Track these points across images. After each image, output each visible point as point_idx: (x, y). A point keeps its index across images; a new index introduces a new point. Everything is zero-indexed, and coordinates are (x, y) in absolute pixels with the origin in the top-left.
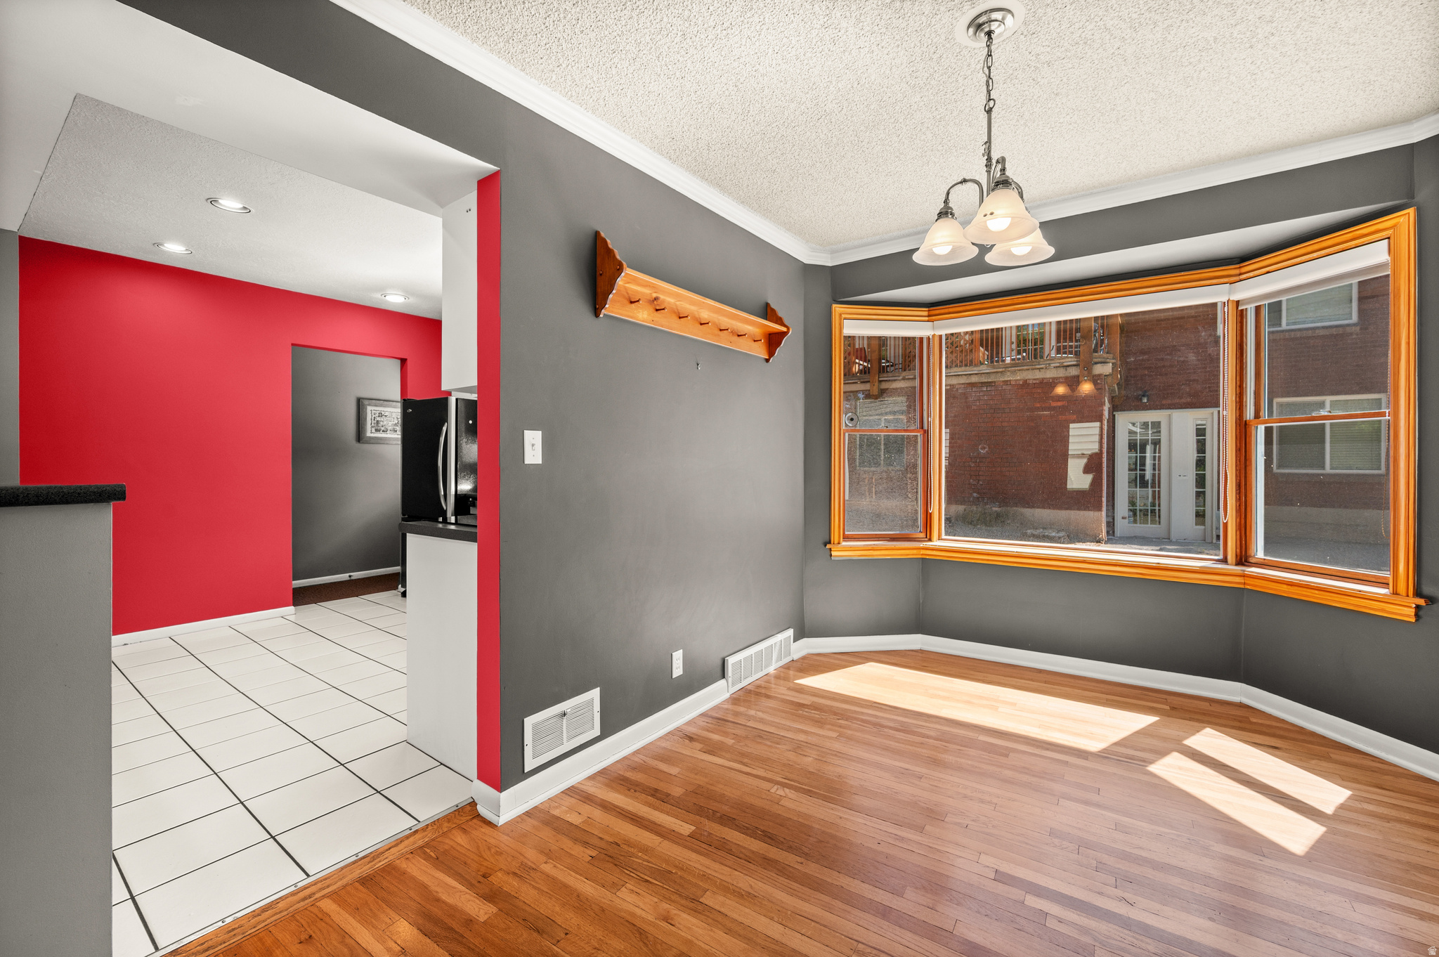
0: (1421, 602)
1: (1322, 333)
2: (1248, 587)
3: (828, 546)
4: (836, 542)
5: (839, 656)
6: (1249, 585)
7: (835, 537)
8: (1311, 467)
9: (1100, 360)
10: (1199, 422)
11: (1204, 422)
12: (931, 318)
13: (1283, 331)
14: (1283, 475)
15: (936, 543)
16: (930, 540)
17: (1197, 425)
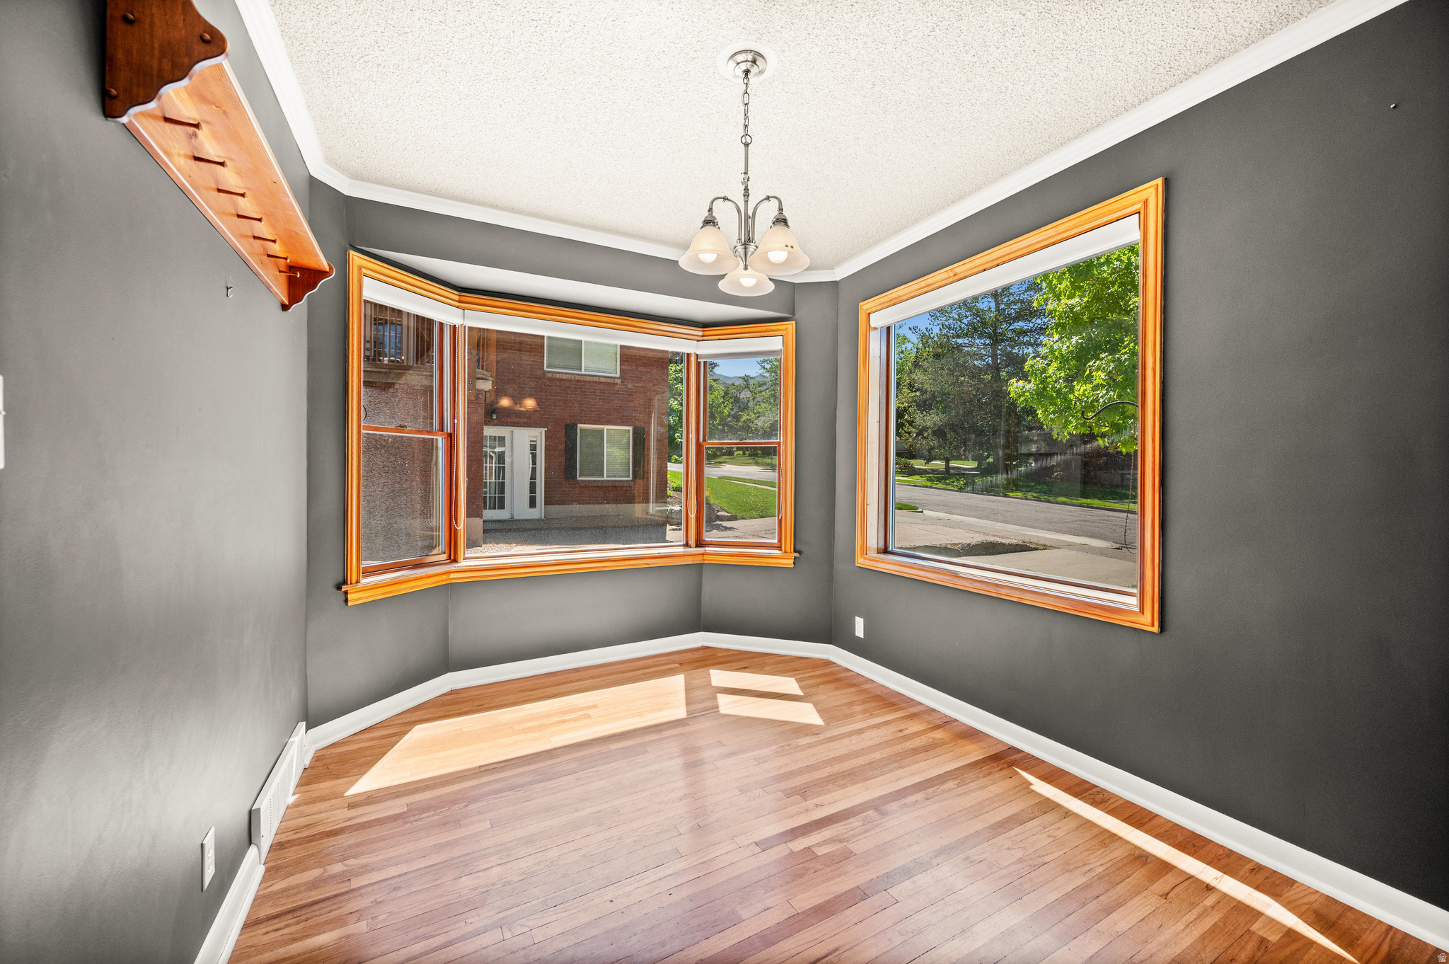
0: (797, 555)
1: (602, 380)
2: (706, 562)
3: (344, 588)
4: (354, 580)
5: (367, 736)
6: (707, 560)
7: (352, 576)
8: (597, 476)
9: (481, 376)
10: (533, 439)
11: (535, 439)
12: (461, 305)
13: (583, 375)
14: (582, 481)
15: (463, 564)
16: (455, 561)
17: (531, 441)
